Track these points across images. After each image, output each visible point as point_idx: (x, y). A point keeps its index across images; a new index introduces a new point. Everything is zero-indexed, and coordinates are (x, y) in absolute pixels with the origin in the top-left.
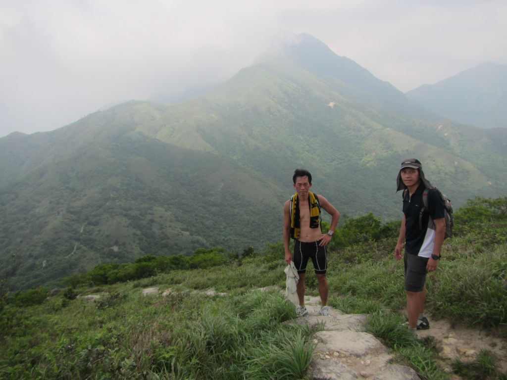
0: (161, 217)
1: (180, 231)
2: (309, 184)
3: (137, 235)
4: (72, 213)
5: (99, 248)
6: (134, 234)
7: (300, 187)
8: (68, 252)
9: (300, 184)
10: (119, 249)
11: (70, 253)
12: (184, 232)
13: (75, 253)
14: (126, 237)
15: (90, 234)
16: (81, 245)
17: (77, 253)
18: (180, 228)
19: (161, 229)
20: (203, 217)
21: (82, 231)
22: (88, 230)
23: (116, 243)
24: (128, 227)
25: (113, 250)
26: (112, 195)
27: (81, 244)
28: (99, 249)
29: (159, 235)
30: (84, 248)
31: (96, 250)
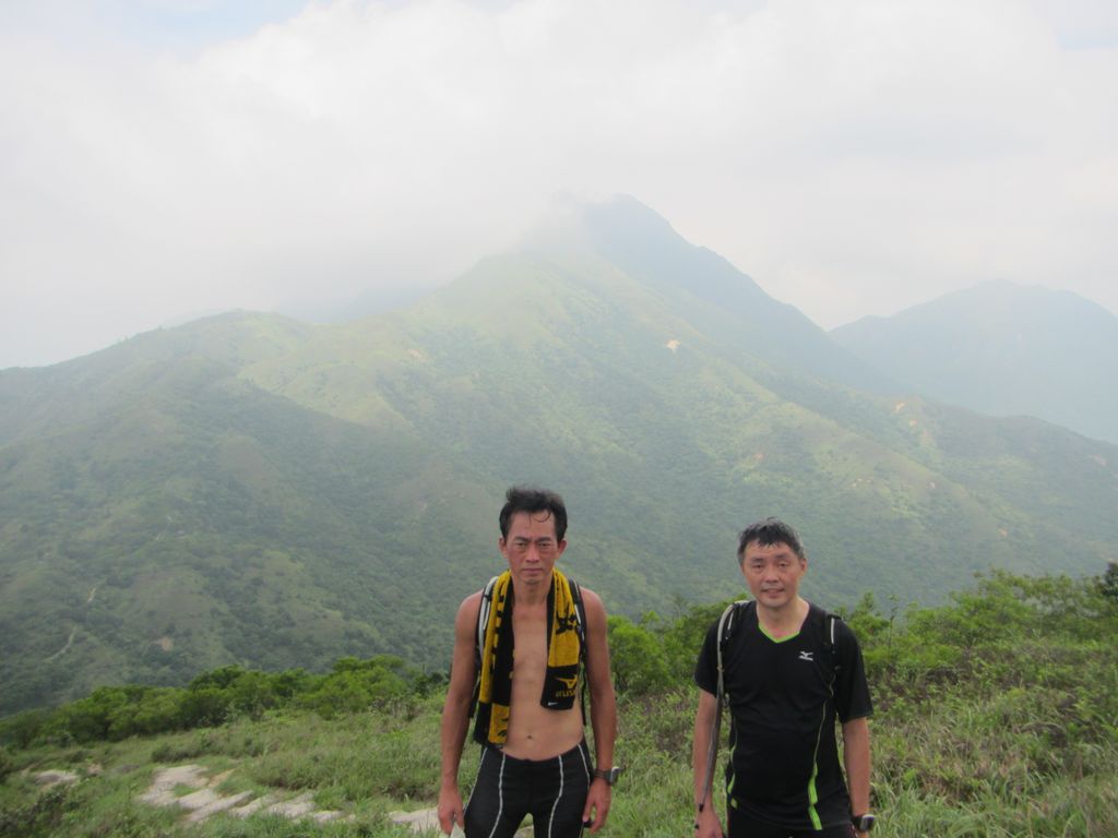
0: (280, 574)
1: (321, 608)
2: (555, 542)
3: (220, 614)
4: (71, 556)
5: (128, 640)
6: (214, 612)
7: (523, 552)
8: (52, 648)
9: (525, 542)
10: (175, 644)
11: (56, 651)
12: (328, 611)
13: (69, 651)
14: (193, 616)
15: (109, 608)
16: (87, 633)
17: (73, 650)
18: (322, 602)
19: (278, 600)
20: (375, 578)
21: (90, 599)
22: (105, 598)
23: (169, 631)
24: (201, 593)
25: (160, 646)
26: (170, 518)
27: (86, 630)
28: (128, 643)
29: (271, 617)
30: (92, 639)
31: (121, 644)
